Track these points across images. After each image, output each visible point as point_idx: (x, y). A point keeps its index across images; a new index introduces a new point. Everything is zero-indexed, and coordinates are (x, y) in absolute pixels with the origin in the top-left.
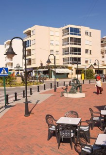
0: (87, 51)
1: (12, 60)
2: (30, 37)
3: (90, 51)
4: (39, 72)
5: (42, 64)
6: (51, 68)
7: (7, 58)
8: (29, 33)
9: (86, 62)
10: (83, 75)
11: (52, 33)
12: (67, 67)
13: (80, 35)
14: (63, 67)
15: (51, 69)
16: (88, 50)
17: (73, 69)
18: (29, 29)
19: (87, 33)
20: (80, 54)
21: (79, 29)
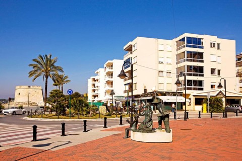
0: (213, 71)
1: (112, 87)
2: (131, 53)
3: (219, 71)
4: (141, 101)
5: (145, 90)
6: (157, 95)
7: (106, 85)
8: (130, 49)
9: (212, 86)
10: (205, 105)
11: (161, 47)
12: (181, 94)
13: (202, 48)
14: (174, 94)
15: (156, 97)
16: (214, 69)
17: (191, 96)
18: (130, 43)
19: (212, 45)
20: (203, 76)
21: (200, 39)
